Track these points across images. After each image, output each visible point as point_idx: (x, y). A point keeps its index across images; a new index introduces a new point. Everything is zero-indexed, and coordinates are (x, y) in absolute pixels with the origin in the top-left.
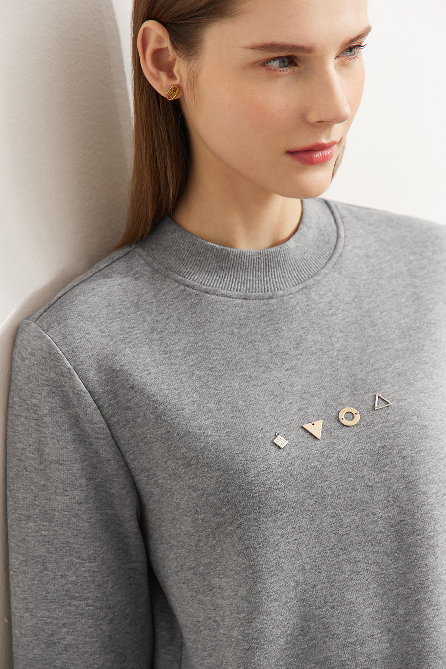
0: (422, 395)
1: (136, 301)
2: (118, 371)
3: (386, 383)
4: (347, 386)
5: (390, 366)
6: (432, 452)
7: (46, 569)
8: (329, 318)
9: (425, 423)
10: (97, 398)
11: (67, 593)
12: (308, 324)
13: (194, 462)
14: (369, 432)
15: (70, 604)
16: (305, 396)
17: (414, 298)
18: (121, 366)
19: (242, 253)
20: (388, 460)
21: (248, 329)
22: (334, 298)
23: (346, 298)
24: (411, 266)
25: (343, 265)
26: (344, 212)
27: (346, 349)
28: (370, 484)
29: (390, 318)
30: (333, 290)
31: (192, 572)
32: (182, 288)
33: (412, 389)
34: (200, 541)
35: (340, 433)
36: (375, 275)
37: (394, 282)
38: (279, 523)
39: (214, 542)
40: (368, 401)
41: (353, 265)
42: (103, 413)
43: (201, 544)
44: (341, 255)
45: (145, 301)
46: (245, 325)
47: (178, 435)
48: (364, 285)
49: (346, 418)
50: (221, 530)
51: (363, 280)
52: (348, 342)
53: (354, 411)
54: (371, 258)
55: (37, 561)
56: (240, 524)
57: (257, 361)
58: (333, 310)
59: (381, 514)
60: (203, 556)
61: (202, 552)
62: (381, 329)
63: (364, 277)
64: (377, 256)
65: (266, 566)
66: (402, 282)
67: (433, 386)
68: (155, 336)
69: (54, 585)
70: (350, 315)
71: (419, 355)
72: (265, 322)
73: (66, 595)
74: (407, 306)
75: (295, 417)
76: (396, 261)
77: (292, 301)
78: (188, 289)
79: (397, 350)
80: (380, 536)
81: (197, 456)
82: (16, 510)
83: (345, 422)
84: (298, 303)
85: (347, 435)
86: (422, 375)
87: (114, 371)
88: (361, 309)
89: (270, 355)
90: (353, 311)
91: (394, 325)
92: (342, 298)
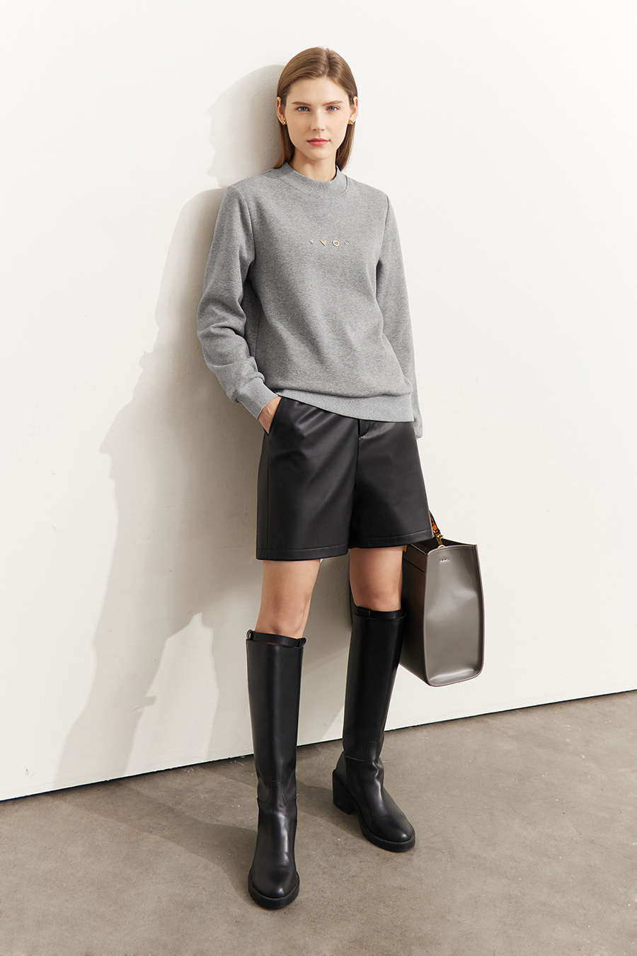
1: (271, 185)
2: (260, 203)
3: (351, 238)
4: (337, 234)
5: (353, 234)
9: (362, 253)
10: (250, 211)
12: (329, 210)
14: (342, 249)
16: (322, 233)
18: (262, 202)
20: (346, 261)
23: (344, 208)
27: (340, 223)
28: (338, 266)
29: (357, 220)
30: (341, 203)
31: (271, 282)
32: (288, 185)
33: (360, 242)
34: (275, 270)
35: (332, 247)
36: (356, 204)
37: (362, 209)
38: (306, 267)
40: (344, 241)
41: (349, 198)
42: (251, 217)
44: (346, 193)
45: (274, 186)
47: (276, 230)
52: (341, 221)
53: (338, 242)
54: (356, 198)
56: (292, 264)
57: (308, 217)
59: (338, 278)
60: (276, 276)
61: (276, 274)
64: (359, 198)
66: (365, 209)
67: (368, 244)
68: (274, 198)
70: (344, 213)
71: (365, 234)
72: (315, 205)
75: (318, 237)
76: (365, 202)
77: (325, 201)
78: (290, 186)
79: (357, 230)
81: (282, 238)
83: (334, 244)
84: (327, 202)
85: (334, 248)
86: (364, 239)
88: (348, 213)
92: (342, 207)
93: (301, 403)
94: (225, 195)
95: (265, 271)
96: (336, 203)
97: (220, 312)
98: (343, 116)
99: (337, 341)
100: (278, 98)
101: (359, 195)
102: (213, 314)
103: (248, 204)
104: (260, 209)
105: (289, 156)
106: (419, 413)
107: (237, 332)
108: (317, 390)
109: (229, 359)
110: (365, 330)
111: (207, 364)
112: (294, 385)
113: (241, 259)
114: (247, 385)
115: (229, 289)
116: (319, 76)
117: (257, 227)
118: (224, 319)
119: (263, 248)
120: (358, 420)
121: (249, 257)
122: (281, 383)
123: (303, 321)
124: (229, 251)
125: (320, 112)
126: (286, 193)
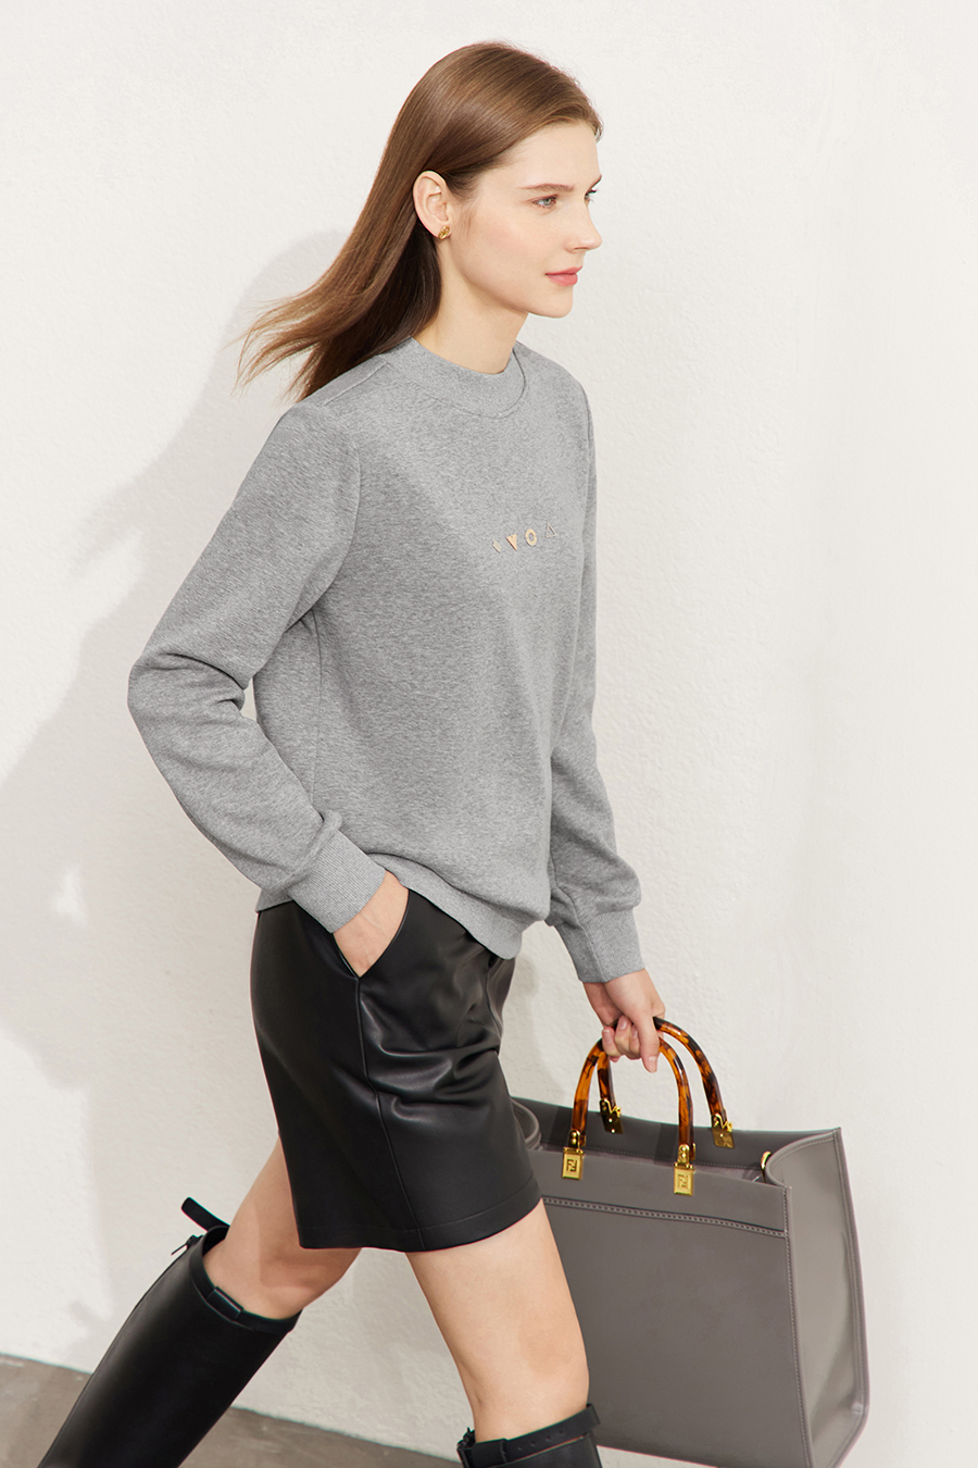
0: (572, 531)
1: (401, 403)
2: (388, 459)
3: (553, 515)
4: (531, 508)
5: (556, 499)
9: (575, 555)
10: (363, 477)
13: (434, 548)
14: (542, 553)
15: (252, 634)
16: (507, 510)
20: (550, 579)
25: (530, 397)
28: (537, 594)
32: (433, 400)
33: (567, 524)
35: (527, 549)
39: (430, 618)
40: (543, 528)
46: (476, 438)
49: (530, 538)
50: (442, 609)
53: (534, 533)
57: (480, 472)
68: (414, 434)
70: (535, 443)
72: (489, 438)
75: (502, 528)
76: (550, 403)
78: (438, 401)
82: (249, 544)
83: (528, 541)
85: (530, 552)
90: (537, 440)
117: (371, 511)
119: (380, 561)
126: (433, 417)
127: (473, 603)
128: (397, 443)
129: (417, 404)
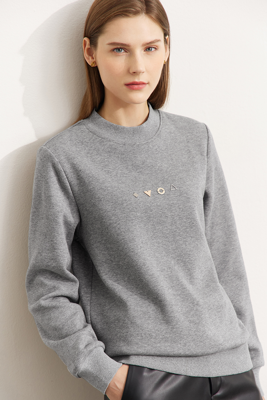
0: (188, 186)
1: (82, 141)
2: (75, 164)
3: (175, 181)
4: (161, 180)
5: (177, 175)
6: (190, 207)
7: (46, 238)
8: (155, 155)
9: (189, 197)
10: (66, 174)
11: (53, 247)
12: (147, 156)
14: (168, 197)
16: (145, 182)
17: (188, 152)
18: (77, 162)
19: (124, 127)
20: (174, 208)
21: (124, 156)
22: (158, 148)
23: (162, 149)
24: (188, 138)
25: (161, 135)
26: (164, 115)
27: (162, 167)
28: (167, 216)
29: (178, 158)
30: (158, 144)
31: (99, 243)
32: (100, 138)
33: (185, 184)
34: (103, 231)
35: (158, 196)
36: (174, 141)
37: (181, 144)
38: (134, 224)
40: (168, 187)
41: (165, 135)
42: (69, 180)
43: (103, 232)
44: (160, 131)
45: (85, 141)
46: (124, 154)
47: (97, 189)
48: (169, 144)
49: (160, 191)
51: (169, 142)
52: (162, 164)
53: (163, 189)
54: (172, 134)
55: (44, 235)
56: (119, 223)
57: (127, 168)
58: (157, 152)
59: (169, 227)
60: (104, 237)
61: (103, 235)
62: (175, 161)
63: (169, 141)
64: (175, 133)
65: (129, 239)
66: (184, 145)
67: (193, 184)
68: (89, 155)
69: (49, 244)
70: (163, 155)
71: (188, 173)
72: (131, 153)
73: (53, 248)
74: (185, 155)
75: (141, 188)
76: (182, 136)
77: (142, 146)
78: (102, 139)
79: (180, 170)
80: (168, 235)
81: (104, 197)
83: (159, 192)
84: (144, 148)
85: (160, 197)
86: (189, 180)
87: (74, 164)
88: (168, 153)
89: (132, 166)
90: (165, 153)
91: (180, 161)
92: (161, 148)
93: (151, 370)
94: (38, 159)
95: (92, 233)
96: (154, 146)
97: (49, 282)
98: (159, 56)
99: (178, 297)
100: (86, 39)
101: (174, 129)
102: (42, 284)
103: (63, 167)
104: (77, 170)
105: (98, 102)
106: (258, 340)
107: (71, 300)
108: (166, 353)
109: (64, 332)
110: (202, 278)
111: (43, 339)
112: (141, 351)
113: (67, 223)
114: (87, 359)
115: (55, 259)
116: (136, 13)
117: (76, 189)
118: (54, 288)
119: (86, 210)
120: (209, 378)
121: (73, 220)
122: (125, 349)
123: (141, 281)
124: (51, 220)
125: (139, 52)
126: (100, 147)
127: (124, 220)
128: (79, 158)
129: (91, 141)
